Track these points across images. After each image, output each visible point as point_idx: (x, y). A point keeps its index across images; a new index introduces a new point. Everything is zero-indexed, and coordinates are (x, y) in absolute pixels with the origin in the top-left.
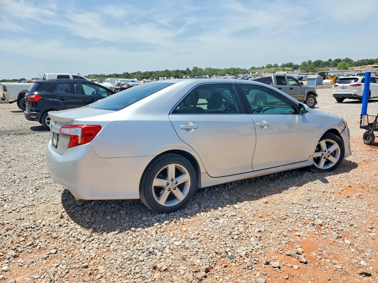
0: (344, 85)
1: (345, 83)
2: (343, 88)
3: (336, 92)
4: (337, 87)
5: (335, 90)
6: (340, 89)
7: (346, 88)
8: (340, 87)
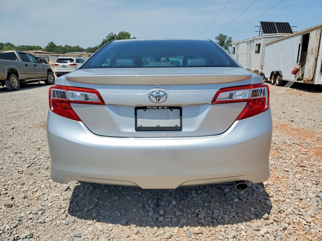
0: (64, 64)
1: (64, 63)
2: (63, 67)
3: (57, 70)
4: (58, 66)
5: (57, 69)
6: (60, 67)
7: (66, 67)
8: (61, 66)
